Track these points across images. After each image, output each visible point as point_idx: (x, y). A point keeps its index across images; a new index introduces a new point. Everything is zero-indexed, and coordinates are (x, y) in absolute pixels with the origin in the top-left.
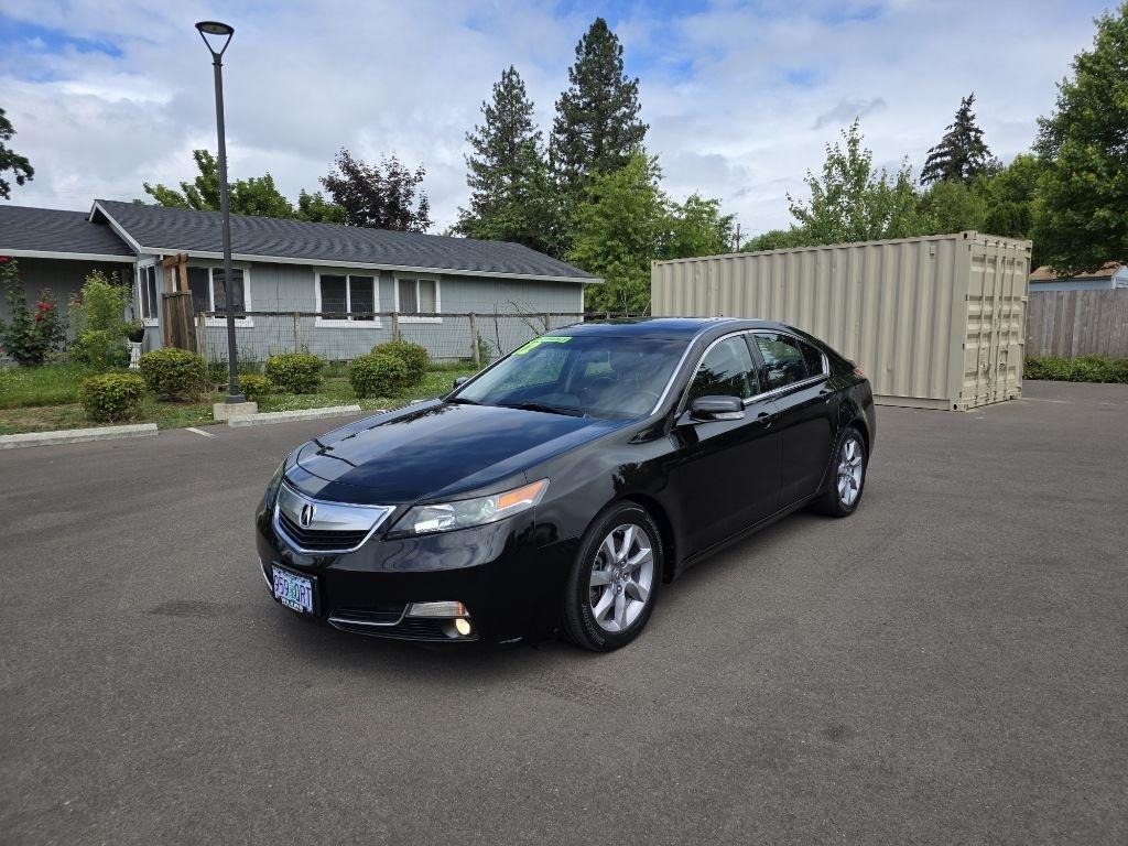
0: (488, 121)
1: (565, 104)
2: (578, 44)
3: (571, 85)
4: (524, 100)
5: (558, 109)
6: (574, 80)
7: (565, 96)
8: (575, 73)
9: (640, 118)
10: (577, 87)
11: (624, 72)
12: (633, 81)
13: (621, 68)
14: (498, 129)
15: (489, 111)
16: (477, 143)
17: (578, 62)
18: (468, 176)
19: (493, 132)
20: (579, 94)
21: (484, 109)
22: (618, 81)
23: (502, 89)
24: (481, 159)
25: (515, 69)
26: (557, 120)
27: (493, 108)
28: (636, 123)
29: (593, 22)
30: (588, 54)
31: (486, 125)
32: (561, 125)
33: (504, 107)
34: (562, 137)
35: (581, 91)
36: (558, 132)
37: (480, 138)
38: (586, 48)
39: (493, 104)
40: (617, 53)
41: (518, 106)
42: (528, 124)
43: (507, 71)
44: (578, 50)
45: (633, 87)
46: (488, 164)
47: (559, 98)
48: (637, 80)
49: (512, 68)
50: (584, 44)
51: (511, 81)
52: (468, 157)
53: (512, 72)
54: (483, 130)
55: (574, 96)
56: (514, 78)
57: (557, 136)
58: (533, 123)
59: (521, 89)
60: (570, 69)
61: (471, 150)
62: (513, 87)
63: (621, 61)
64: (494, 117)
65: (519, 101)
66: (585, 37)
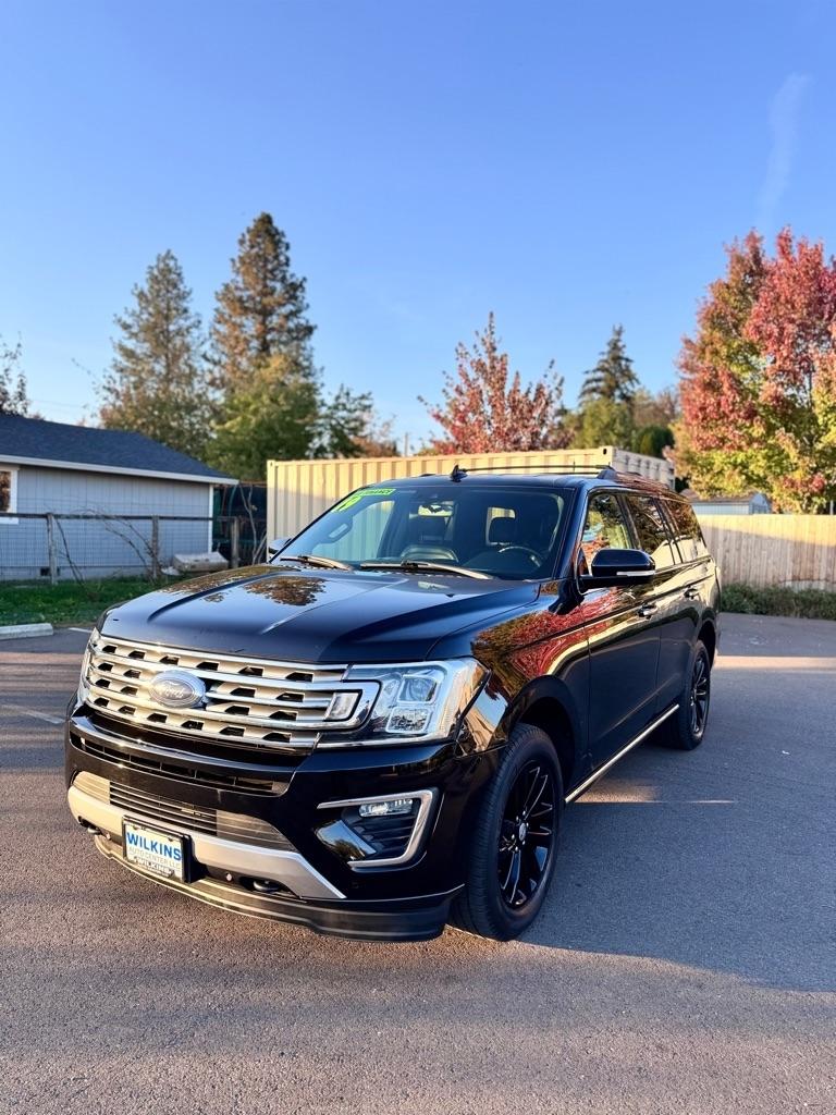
0: (140, 305)
1: (227, 295)
2: (240, 237)
3: (233, 276)
4: (181, 287)
5: (219, 300)
6: (237, 272)
7: (227, 287)
8: (238, 265)
9: (307, 317)
10: (240, 279)
11: (291, 270)
12: (300, 279)
13: (287, 264)
14: (150, 314)
15: (141, 295)
16: (126, 327)
17: (242, 255)
18: (114, 360)
19: (145, 316)
20: (241, 285)
21: (136, 292)
22: (283, 279)
23: (156, 272)
24: (131, 344)
25: (173, 253)
26: (217, 310)
27: (146, 290)
28: (303, 322)
29: (258, 215)
30: (252, 247)
31: (137, 309)
32: (222, 315)
33: (158, 291)
34: (223, 329)
35: (244, 283)
36: (219, 322)
37: (129, 321)
38: (250, 241)
39: (146, 287)
40: (283, 249)
41: (175, 292)
42: (186, 311)
43: (163, 254)
44: (242, 242)
45: (301, 285)
46: (138, 351)
47: (220, 289)
48: (305, 279)
49: (169, 252)
50: (247, 237)
51: (167, 265)
52: (117, 342)
53: (169, 255)
54: (133, 314)
55: (237, 288)
56: (172, 263)
57: (218, 326)
58: (192, 311)
59: (179, 275)
60: (233, 260)
61: (120, 335)
62: (170, 271)
63: (288, 259)
64: (147, 301)
65: (175, 286)
66: (249, 231)
